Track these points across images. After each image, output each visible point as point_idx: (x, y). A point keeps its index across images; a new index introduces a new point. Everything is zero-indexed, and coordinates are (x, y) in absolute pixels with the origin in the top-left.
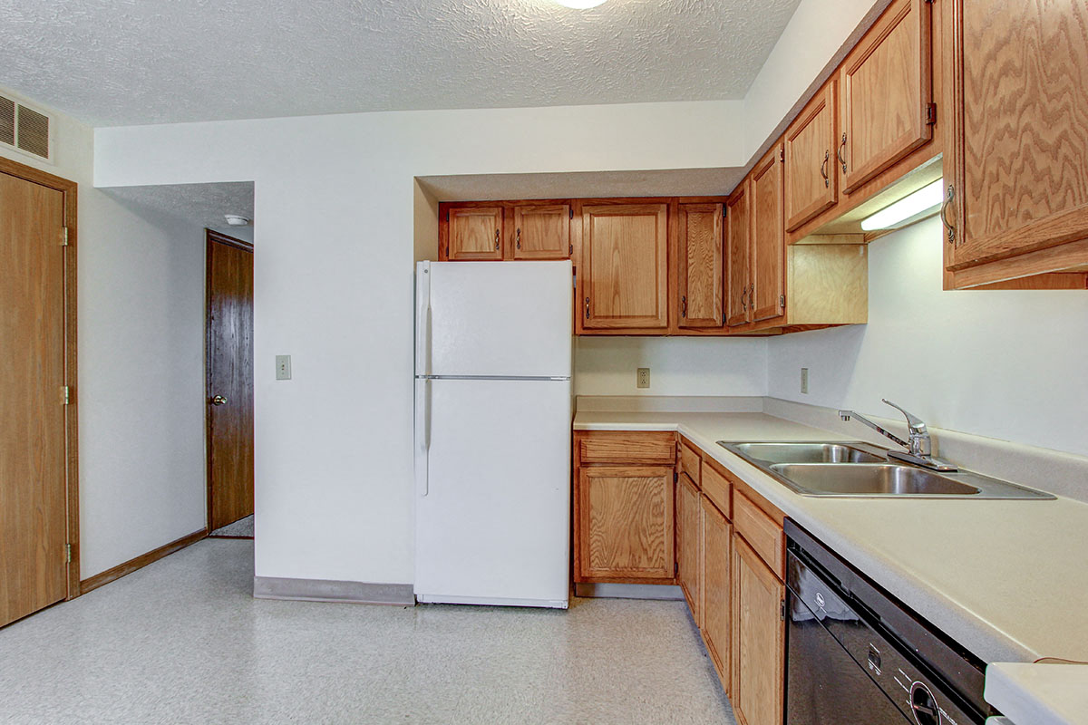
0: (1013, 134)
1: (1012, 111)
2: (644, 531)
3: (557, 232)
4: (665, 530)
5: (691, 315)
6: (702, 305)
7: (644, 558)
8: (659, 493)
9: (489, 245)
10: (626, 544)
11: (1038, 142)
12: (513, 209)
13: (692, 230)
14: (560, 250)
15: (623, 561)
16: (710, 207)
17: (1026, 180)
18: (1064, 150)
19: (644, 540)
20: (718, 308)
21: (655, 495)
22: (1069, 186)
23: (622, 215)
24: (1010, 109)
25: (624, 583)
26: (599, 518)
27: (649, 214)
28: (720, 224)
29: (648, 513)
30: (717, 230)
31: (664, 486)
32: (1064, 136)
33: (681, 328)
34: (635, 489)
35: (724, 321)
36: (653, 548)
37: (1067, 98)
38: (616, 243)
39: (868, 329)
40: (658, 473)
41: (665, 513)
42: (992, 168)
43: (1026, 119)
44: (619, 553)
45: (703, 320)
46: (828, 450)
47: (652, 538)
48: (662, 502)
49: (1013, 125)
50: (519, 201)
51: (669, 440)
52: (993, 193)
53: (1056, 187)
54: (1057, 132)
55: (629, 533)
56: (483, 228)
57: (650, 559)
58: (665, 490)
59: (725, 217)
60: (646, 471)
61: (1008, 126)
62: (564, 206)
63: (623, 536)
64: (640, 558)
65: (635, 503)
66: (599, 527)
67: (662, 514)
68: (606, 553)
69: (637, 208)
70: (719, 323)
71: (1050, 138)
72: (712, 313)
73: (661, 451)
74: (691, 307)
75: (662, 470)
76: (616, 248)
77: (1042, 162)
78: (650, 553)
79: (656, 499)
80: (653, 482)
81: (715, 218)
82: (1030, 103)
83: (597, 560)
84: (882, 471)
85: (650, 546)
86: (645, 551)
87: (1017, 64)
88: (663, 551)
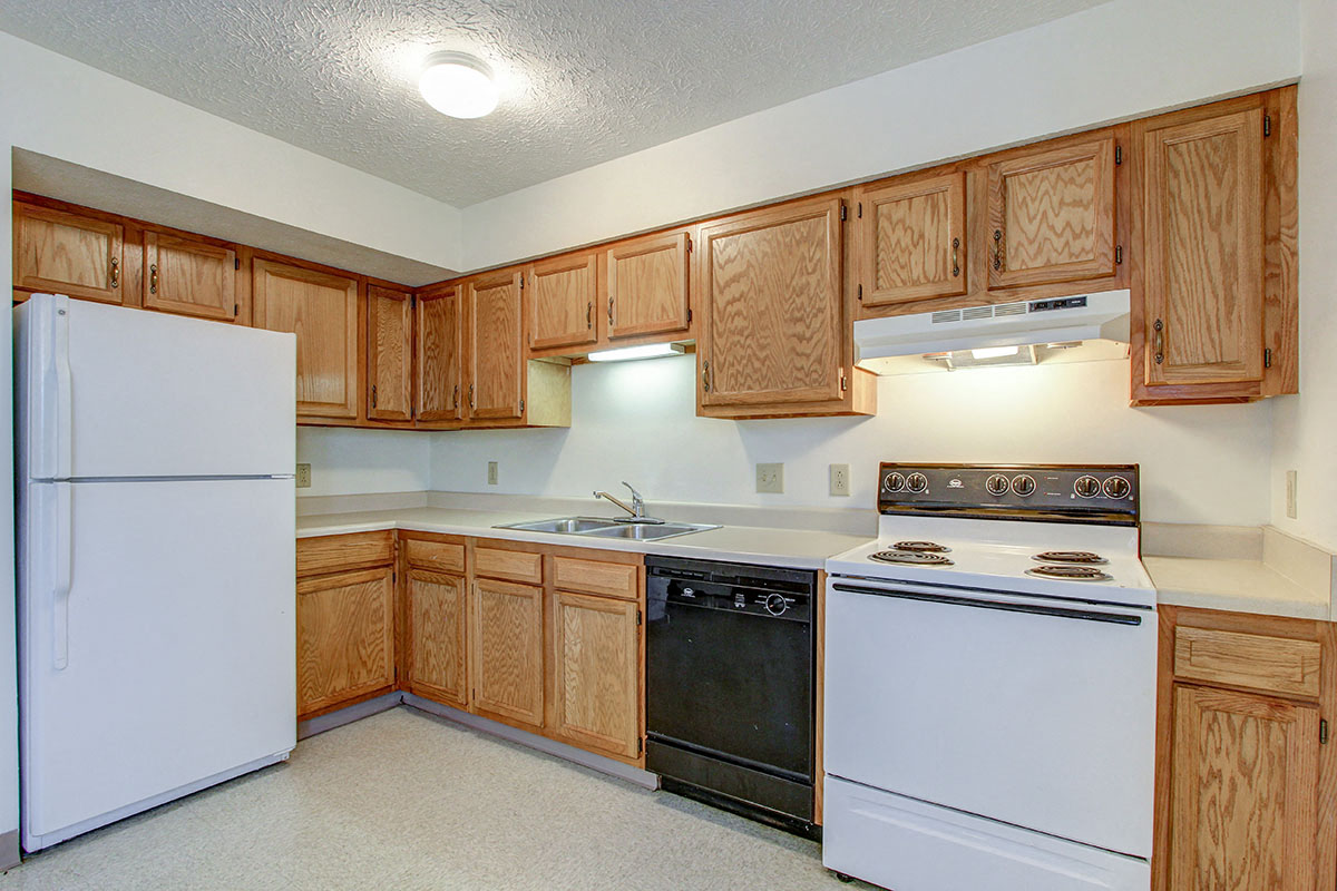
0: (742, 347)
1: (742, 335)
2: (363, 641)
3: (215, 283)
4: (385, 637)
5: (381, 407)
6: (392, 398)
7: (364, 673)
8: (379, 597)
9: (96, 278)
10: (344, 662)
11: (755, 354)
12: (142, 232)
13: (382, 316)
14: (221, 308)
15: (341, 683)
16: (401, 295)
17: (749, 370)
18: (767, 363)
19: (363, 652)
20: (406, 400)
21: (374, 599)
22: (770, 379)
23: (306, 281)
24: (741, 333)
25: (341, 709)
26: (312, 641)
27: (337, 288)
28: (410, 315)
29: (367, 619)
30: (407, 321)
31: (384, 590)
32: (767, 356)
33: (371, 419)
34: (353, 598)
35: (413, 414)
36: (372, 658)
37: (768, 340)
38: (299, 313)
39: (571, 432)
40: (379, 576)
41: (385, 616)
42: (730, 359)
43: (748, 342)
44: (336, 675)
45: (393, 412)
46: (567, 524)
47: (372, 647)
48: (381, 606)
49: (742, 342)
50: (153, 225)
51: (386, 539)
52: (730, 372)
53: (764, 378)
54: (764, 354)
55: (347, 650)
56: (84, 249)
57: (369, 671)
58: (385, 593)
59: (414, 308)
60: (365, 575)
61: (739, 341)
62: (228, 251)
63: (341, 656)
64: (359, 673)
65: (353, 614)
66: (313, 652)
67: (382, 619)
68: (321, 680)
69: (323, 278)
70: (408, 417)
71: (762, 355)
72: (401, 405)
73: (378, 550)
74: (381, 398)
75: (381, 571)
76: (298, 319)
77: (757, 365)
78: (369, 664)
79: (375, 605)
80: (373, 586)
81: (404, 309)
82: (751, 335)
83: (310, 692)
84: (628, 529)
85: (369, 657)
86: (364, 663)
87: (745, 313)
88: (383, 659)
